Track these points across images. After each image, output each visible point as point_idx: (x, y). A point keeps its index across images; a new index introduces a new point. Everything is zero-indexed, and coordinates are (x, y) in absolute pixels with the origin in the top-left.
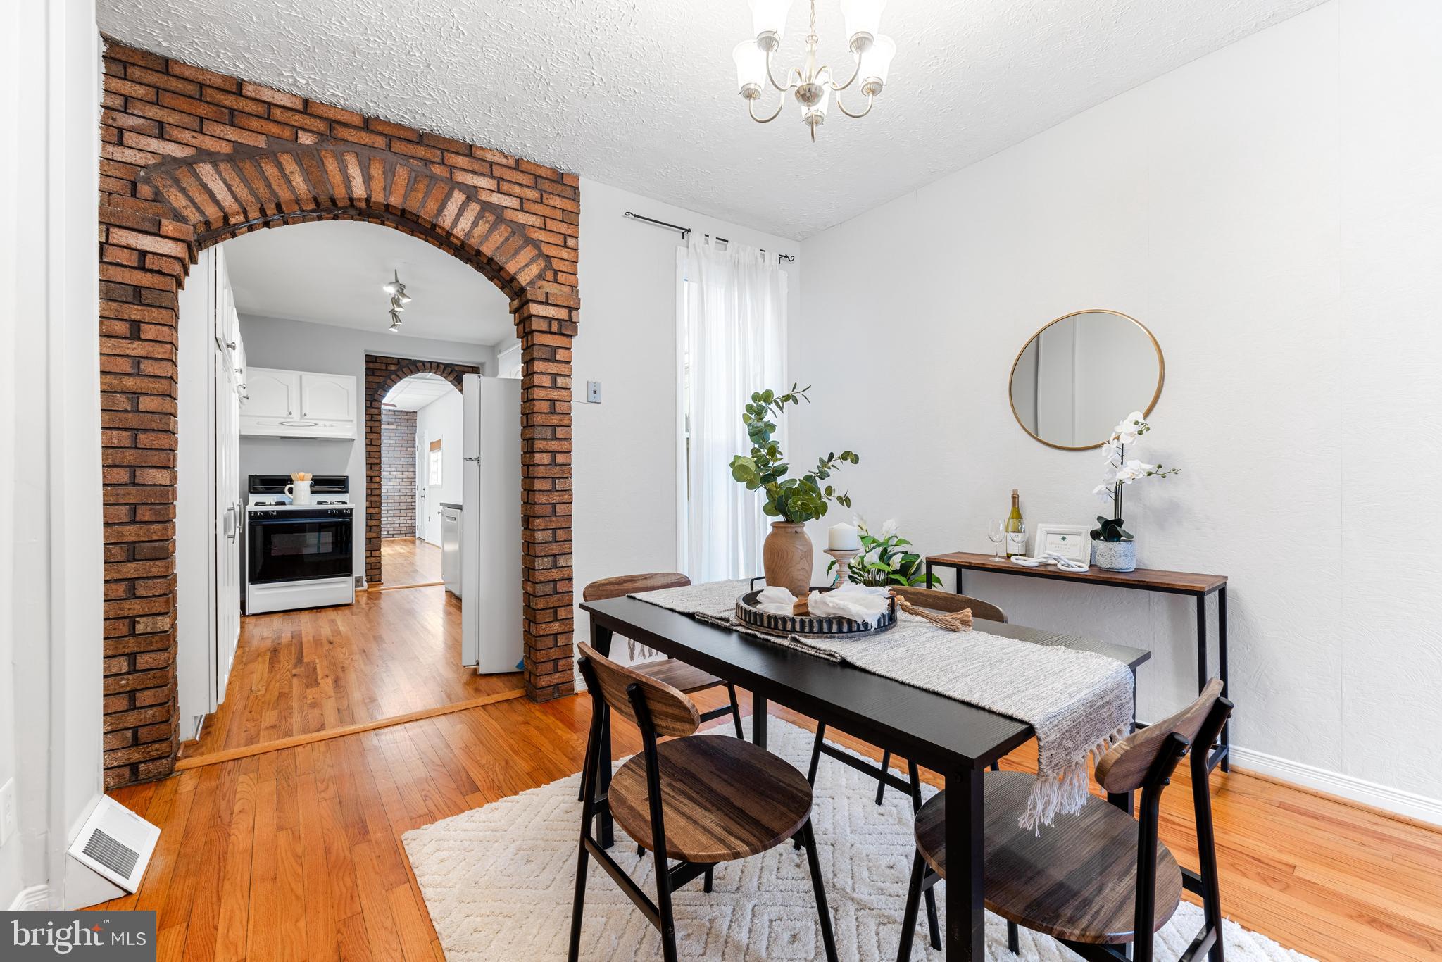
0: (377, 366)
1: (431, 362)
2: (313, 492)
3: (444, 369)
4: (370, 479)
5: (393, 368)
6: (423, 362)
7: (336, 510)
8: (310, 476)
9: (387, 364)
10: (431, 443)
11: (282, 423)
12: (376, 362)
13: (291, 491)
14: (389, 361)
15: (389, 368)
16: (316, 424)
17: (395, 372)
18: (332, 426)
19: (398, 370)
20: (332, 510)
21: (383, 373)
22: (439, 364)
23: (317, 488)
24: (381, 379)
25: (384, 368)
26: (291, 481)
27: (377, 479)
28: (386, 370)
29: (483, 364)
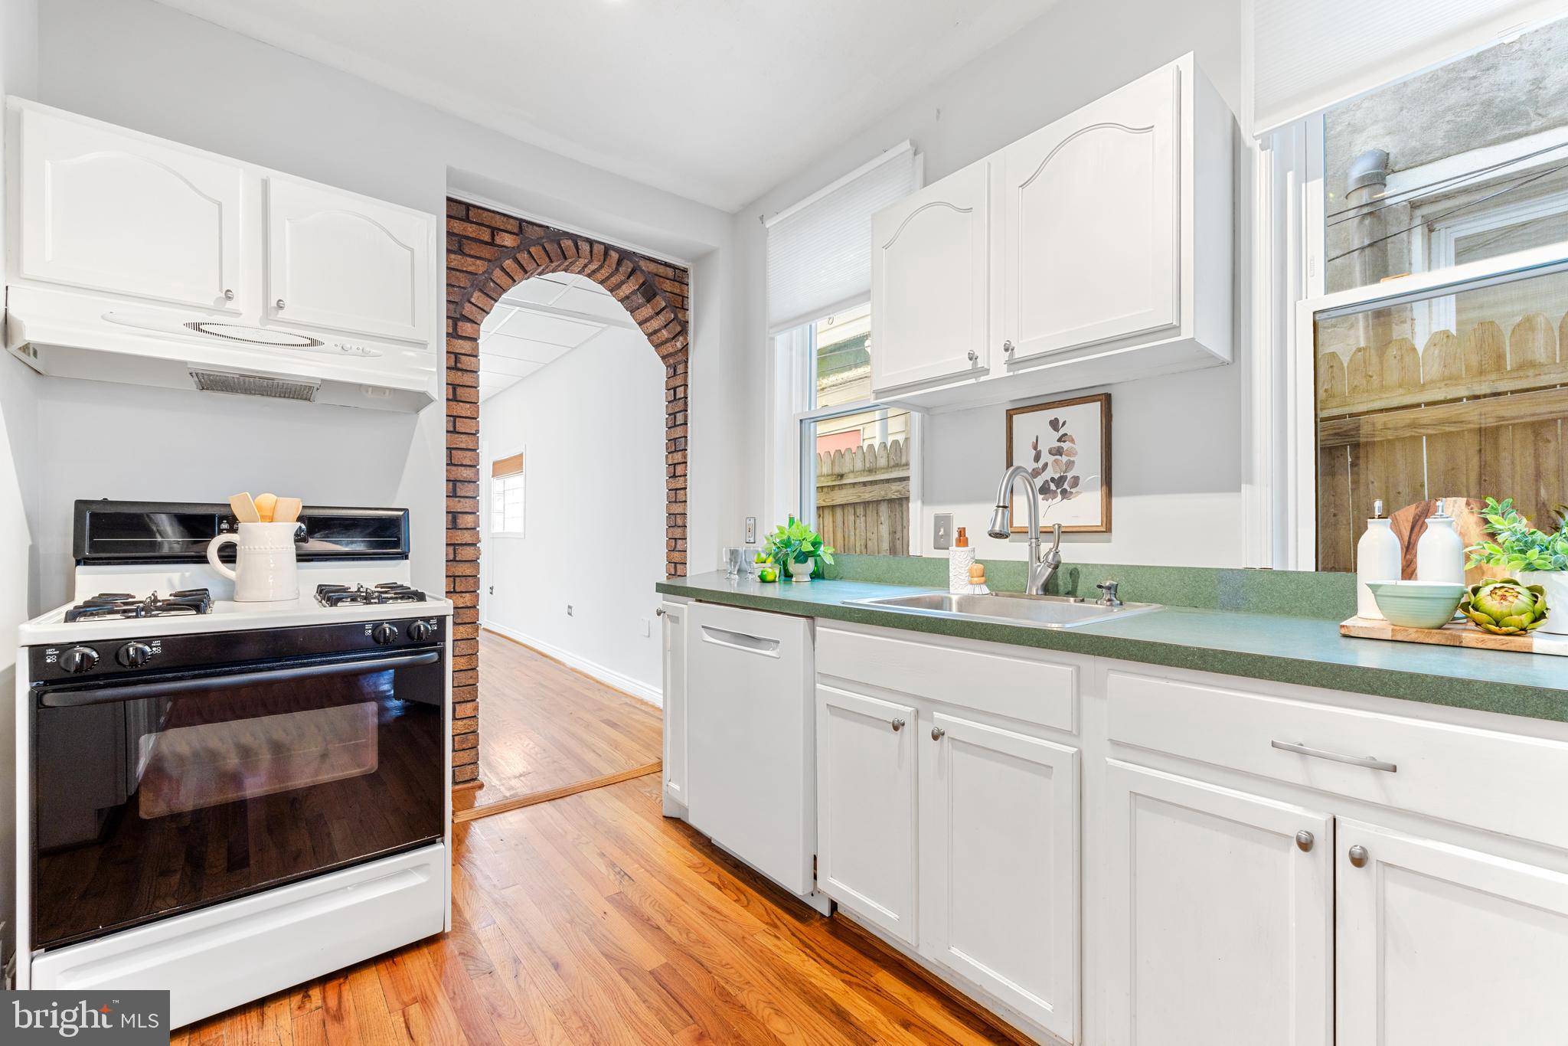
0: (471, 230)
1: (591, 242)
2: (303, 557)
3: (619, 263)
4: (454, 519)
5: (508, 241)
6: (575, 238)
7: (392, 622)
8: (293, 506)
9: (494, 231)
10: (494, 464)
11: (197, 327)
12: (467, 219)
13: (228, 554)
14: (498, 222)
15: (498, 241)
16: (314, 343)
17: (512, 253)
18: (364, 354)
19: (519, 248)
20: (377, 625)
21: (486, 252)
22: (607, 248)
23: (315, 545)
24: (480, 267)
25: (487, 238)
26: (233, 523)
27: (468, 520)
28: (492, 244)
29: (703, 258)
